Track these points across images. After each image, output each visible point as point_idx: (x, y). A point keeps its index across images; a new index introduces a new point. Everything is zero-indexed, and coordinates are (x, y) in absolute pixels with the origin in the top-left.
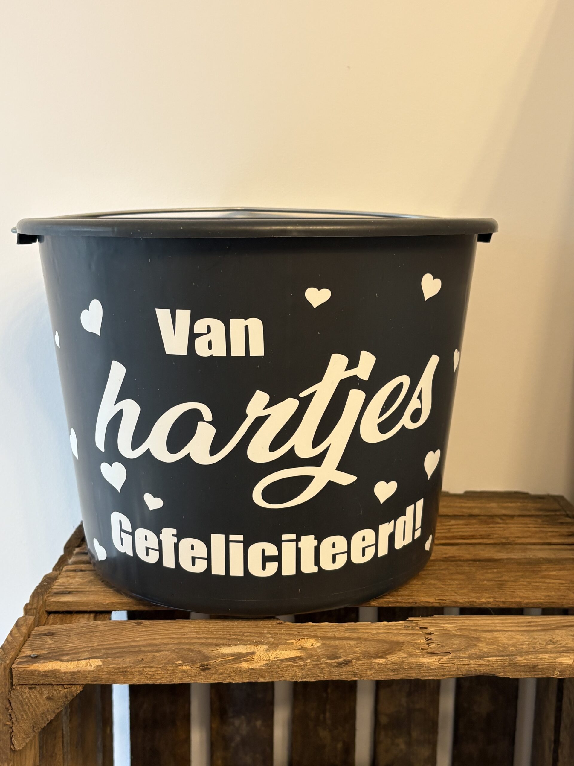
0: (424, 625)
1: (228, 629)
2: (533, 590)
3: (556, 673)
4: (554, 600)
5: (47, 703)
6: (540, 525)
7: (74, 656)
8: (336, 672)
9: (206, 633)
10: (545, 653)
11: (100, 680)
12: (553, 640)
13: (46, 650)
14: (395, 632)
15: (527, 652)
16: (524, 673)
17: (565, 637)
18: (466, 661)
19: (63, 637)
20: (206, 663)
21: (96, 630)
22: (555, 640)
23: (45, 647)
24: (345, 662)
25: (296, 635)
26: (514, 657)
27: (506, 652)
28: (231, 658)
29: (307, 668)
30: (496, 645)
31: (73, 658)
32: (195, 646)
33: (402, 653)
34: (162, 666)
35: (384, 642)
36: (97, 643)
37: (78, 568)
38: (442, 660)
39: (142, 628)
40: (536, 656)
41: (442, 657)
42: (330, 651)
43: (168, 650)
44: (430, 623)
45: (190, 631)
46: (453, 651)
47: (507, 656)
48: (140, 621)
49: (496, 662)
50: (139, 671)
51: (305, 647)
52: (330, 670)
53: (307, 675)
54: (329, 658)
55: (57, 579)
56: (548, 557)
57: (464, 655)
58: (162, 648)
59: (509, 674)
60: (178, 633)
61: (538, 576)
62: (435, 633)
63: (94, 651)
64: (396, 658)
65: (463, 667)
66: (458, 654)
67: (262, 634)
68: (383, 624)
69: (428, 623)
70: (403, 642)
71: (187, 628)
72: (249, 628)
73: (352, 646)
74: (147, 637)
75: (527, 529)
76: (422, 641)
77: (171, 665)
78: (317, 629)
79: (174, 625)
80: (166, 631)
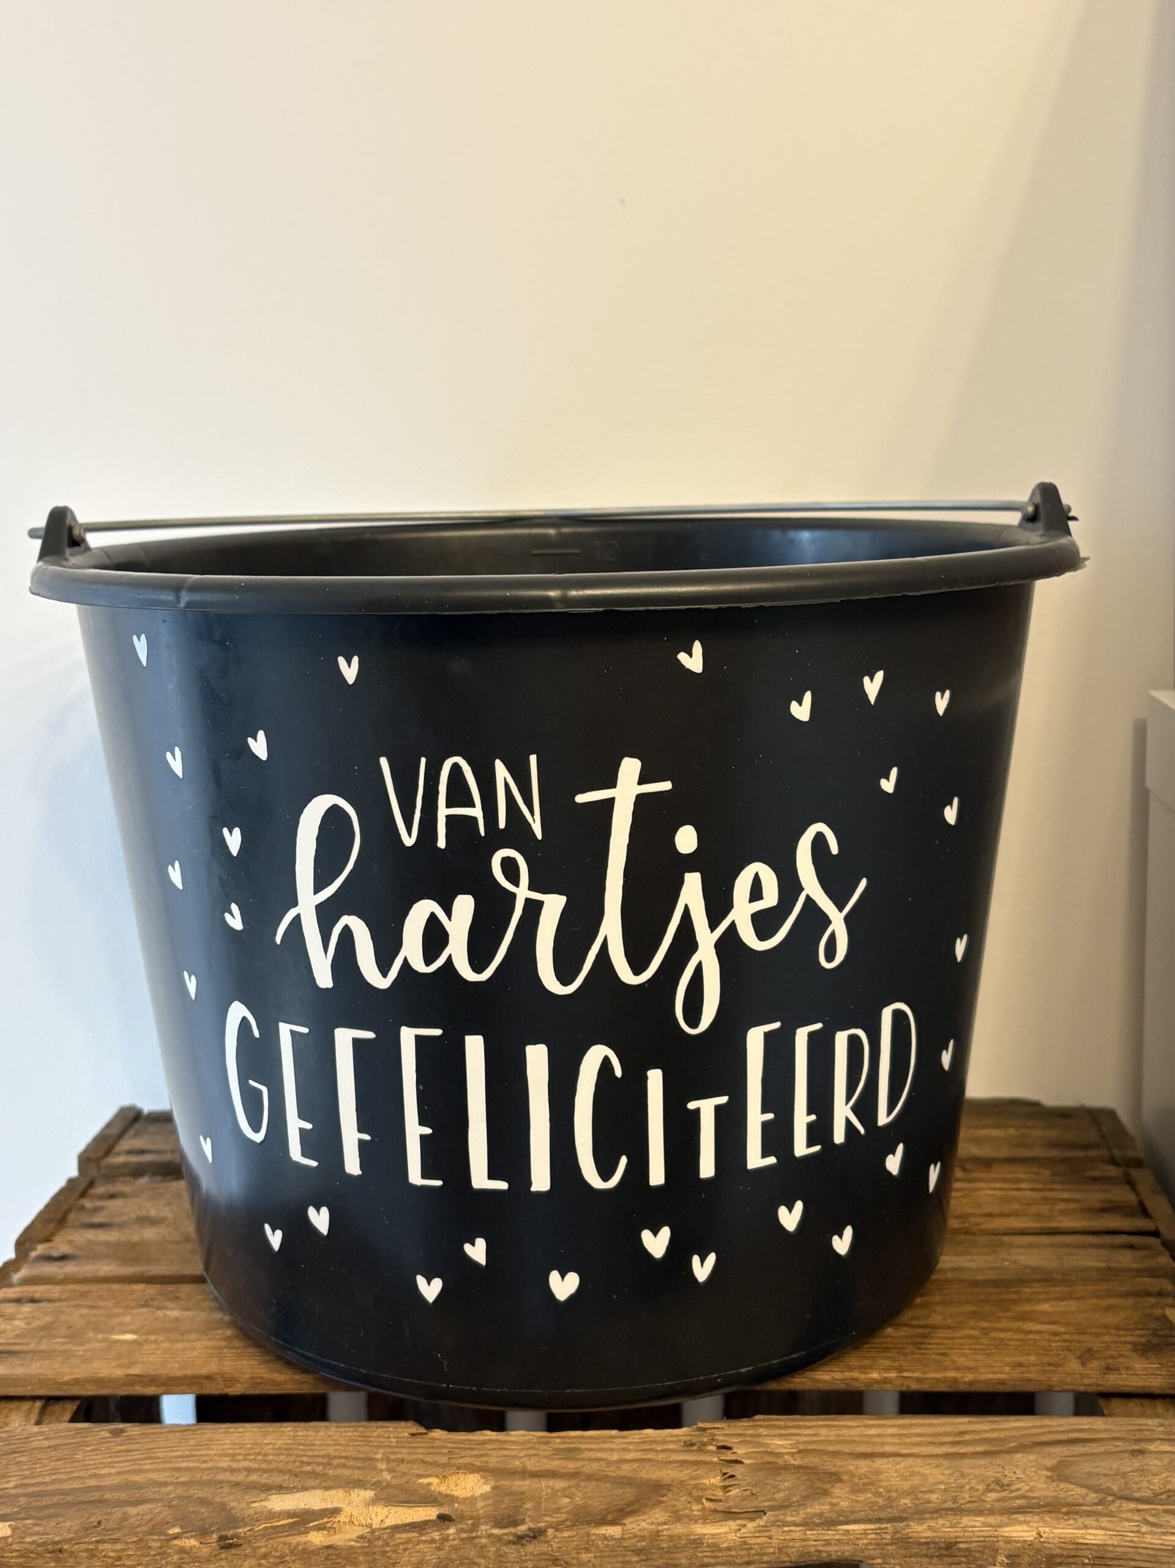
0: (725, 1441)
1: (301, 1447)
2: (989, 1349)
3: (999, 1561)
6: (1045, 1183)
8: (512, 1554)
9: (252, 1457)
10: (976, 1515)
12: (1002, 1478)
14: (661, 1457)
15: (936, 1511)
17: (1031, 1472)
18: (796, 1532)
20: (230, 1533)
21: (23, 1449)
22: (1006, 1481)
24: (532, 1534)
25: (444, 1463)
26: (904, 1524)
27: (889, 1510)
28: (285, 1522)
29: (449, 1547)
30: (873, 1493)
32: (218, 1491)
33: (660, 1511)
34: (136, 1539)
35: (628, 1484)
36: (15, 1481)
37: (25, 1295)
38: (745, 1529)
39: (121, 1445)
40: (955, 1521)
41: (745, 1523)
42: (504, 1506)
43: (158, 1501)
44: (741, 1435)
45: (220, 1452)
46: (772, 1508)
47: (889, 1520)
48: (121, 1426)
49: (863, 1536)
50: (87, 1550)
51: (453, 1496)
52: (499, 1550)
54: (499, 1524)
56: (1043, 1264)
57: (794, 1519)
58: (150, 1495)
60: (194, 1456)
61: (1009, 1314)
62: (744, 1461)
64: (644, 1524)
65: (791, 1544)
66: (780, 1515)
67: (369, 1462)
68: (639, 1438)
69: (737, 1435)
70: (670, 1483)
71: (216, 1444)
72: (348, 1445)
73: (556, 1494)
74: (126, 1466)
75: (1014, 1193)
76: (713, 1481)
77: (156, 1537)
78: (494, 1449)
79: (191, 1437)
80: (172, 1451)
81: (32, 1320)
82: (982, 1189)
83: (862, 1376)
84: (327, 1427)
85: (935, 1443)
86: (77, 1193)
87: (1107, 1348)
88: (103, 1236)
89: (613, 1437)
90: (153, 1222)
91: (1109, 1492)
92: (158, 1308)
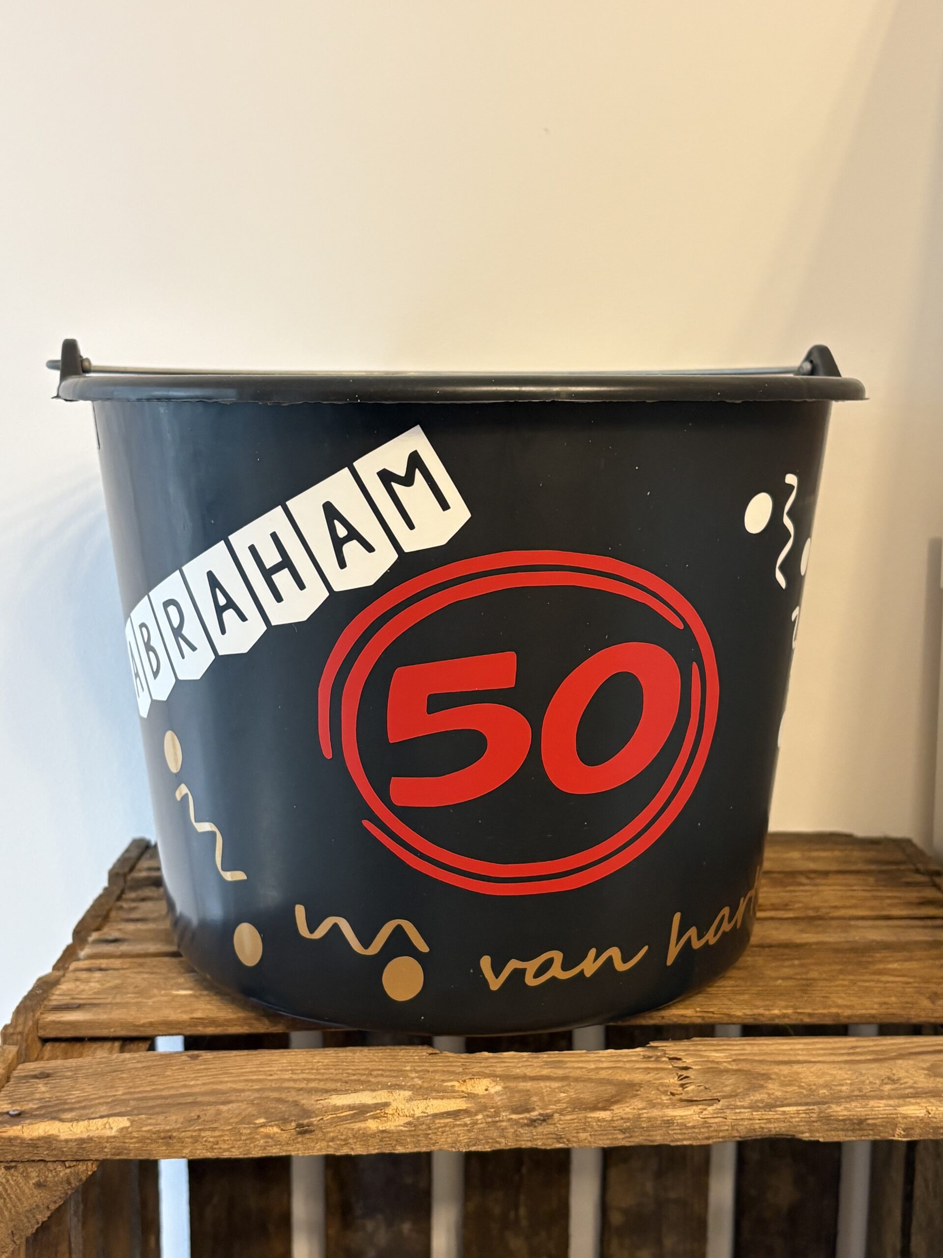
0: (675, 1054)
1: (344, 1064)
2: (860, 994)
3: (897, 1133)
4: (894, 1011)
5: (36, 1192)
6: (872, 886)
7: (82, 1112)
8: (526, 1134)
9: (307, 1071)
10: (879, 1099)
11: (126, 1152)
12: (892, 1076)
13: (36, 1102)
14: (628, 1065)
15: (848, 1097)
16: (843, 1133)
17: (912, 1071)
18: (745, 1113)
19: (67, 1080)
20: (306, 1121)
21: (122, 1069)
22: (895, 1078)
23: (33, 1097)
24: (542, 1118)
25: (460, 1072)
26: (827, 1106)
27: (812, 1097)
28: (348, 1113)
29: (477, 1129)
30: (796, 1086)
31: (81, 1116)
32: (288, 1094)
33: (638, 1100)
34: (230, 1127)
35: (608, 1083)
36: (123, 1090)
37: (94, 966)
38: (705, 1112)
39: (201, 1065)
40: (863, 1104)
41: (705, 1107)
42: (516, 1099)
43: (242, 1101)
44: (685, 1050)
45: (280, 1068)
46: (724, 1097)
47: (814, 1104)
48: (196, 1052)
49: (795, 1115)
50: (192, 1137)
51: (474, 1094)
52: (517, 1131)
53: (477, 1141)
54: (515, 1111)
55: (58, 984)
56: (884, 939)
57: (742, 1104)
58: (233, 1098)
59: (818, 1135)
60: (261, 1071)
61: (868, 971)
62: (693, 1067)
63: (116, 1103)
64: (627, 1110)
65: (740, 1123)
66: (732, 1101)
67: (401, 1072)
69: (683, 1050)
70: (640, 1082)
71: (276, 1064)
72: (381, 1062)
73: (555, 1091)
74: (208, 1079)
75: (850, 893)
76: (672, 1081)
77: (247, 1126)
78: (495, 1063)
80: (241, 1068)
81: (104, 982)
82: (826, 890)
84: (361, 1051)
85: (835, 1054)
86: (114, 897)
88: (140, 926)
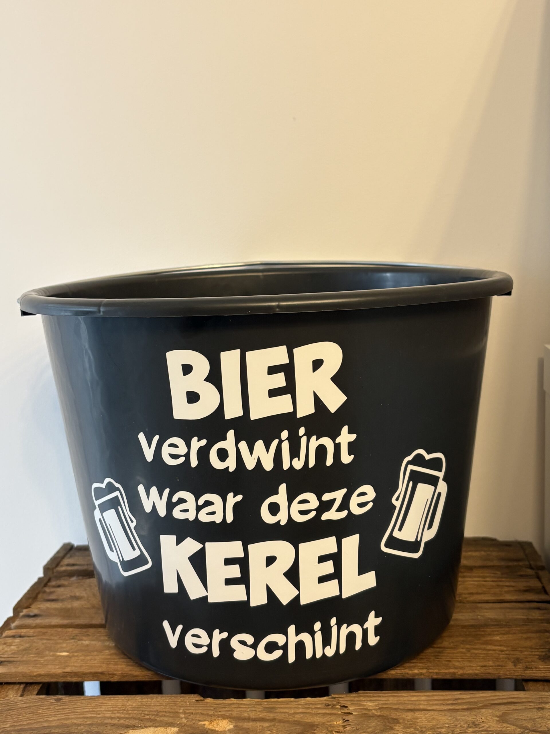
0: (345, 703)
1: (144, 707)
2: (470, 659)
6: (498, 578)
9: (121, 712)
12: (475, 721)
14: (314, 711)
17: (489, 718)
21: (14, 708)
22: (477, 723)
25: (212, 715)
30: (414, 729)
32: (105, 728)
35: (298, 724)
36: (10, 724)
39: (61, 706)
44: (352, 700)
45: (106, 709)
48: (60, 697)
56: (496, 617)
60: (94, 711)
61: (480, 641)
62: (354, 713)
67: (176, 714)
68: (304, 702)
69: (350, 700)
70: (318, 724)
71: (104, 706)
72: (166, 706)
73: (264, 729)
74: (62, 716)
75: (483, 583)
76: (338, 723)
78: (235, 708)
79: (93, 702)
80: (83, 709)
81: (20, 646)
82: (468, 581)
83: (410, 672)
84: (157, 697)
85: (444, 704)
86: (42, 585)
87: (526, 658)
88: (54, 605)
89: (291, 702)
90: (77, 598)
91: (526, 728)
92: (79, 640)
